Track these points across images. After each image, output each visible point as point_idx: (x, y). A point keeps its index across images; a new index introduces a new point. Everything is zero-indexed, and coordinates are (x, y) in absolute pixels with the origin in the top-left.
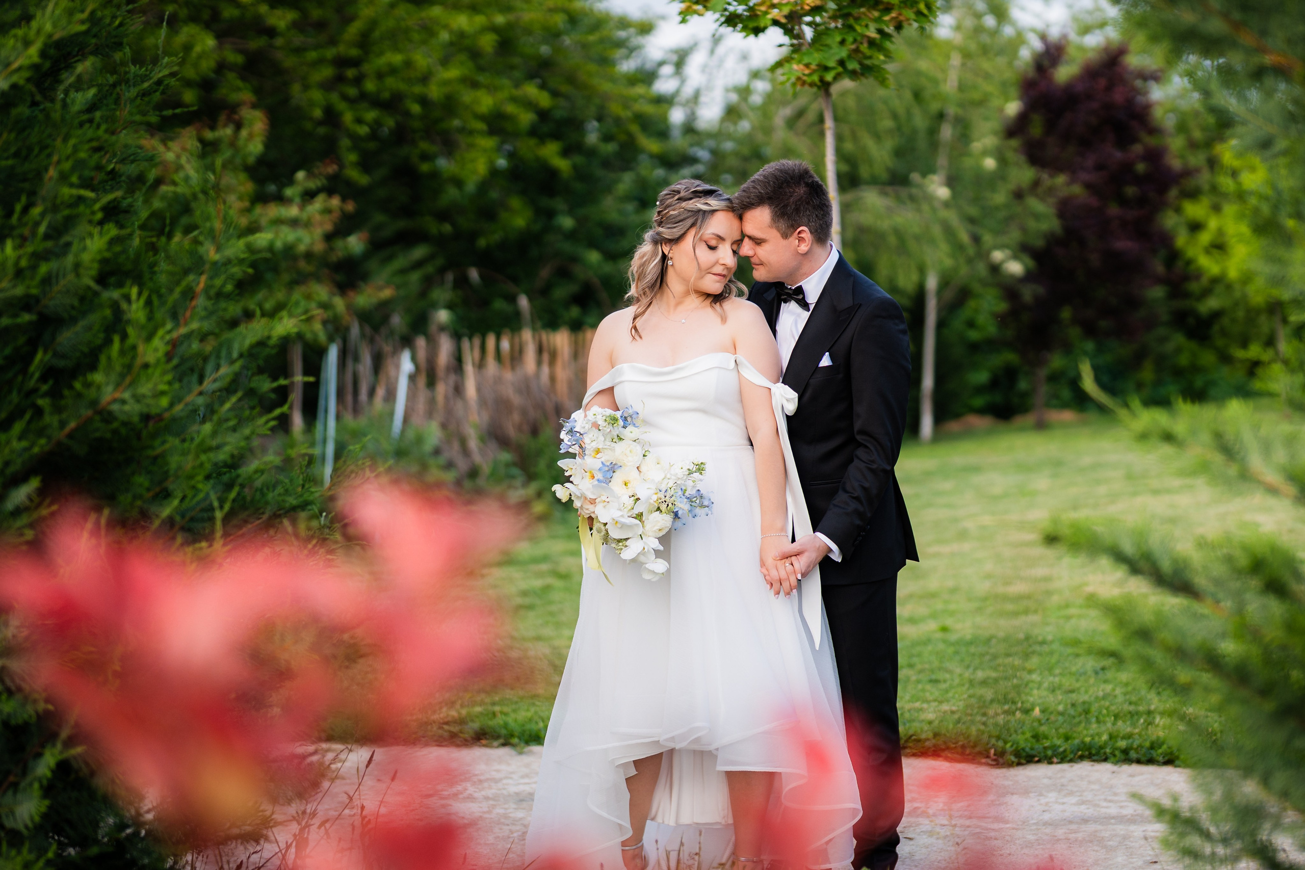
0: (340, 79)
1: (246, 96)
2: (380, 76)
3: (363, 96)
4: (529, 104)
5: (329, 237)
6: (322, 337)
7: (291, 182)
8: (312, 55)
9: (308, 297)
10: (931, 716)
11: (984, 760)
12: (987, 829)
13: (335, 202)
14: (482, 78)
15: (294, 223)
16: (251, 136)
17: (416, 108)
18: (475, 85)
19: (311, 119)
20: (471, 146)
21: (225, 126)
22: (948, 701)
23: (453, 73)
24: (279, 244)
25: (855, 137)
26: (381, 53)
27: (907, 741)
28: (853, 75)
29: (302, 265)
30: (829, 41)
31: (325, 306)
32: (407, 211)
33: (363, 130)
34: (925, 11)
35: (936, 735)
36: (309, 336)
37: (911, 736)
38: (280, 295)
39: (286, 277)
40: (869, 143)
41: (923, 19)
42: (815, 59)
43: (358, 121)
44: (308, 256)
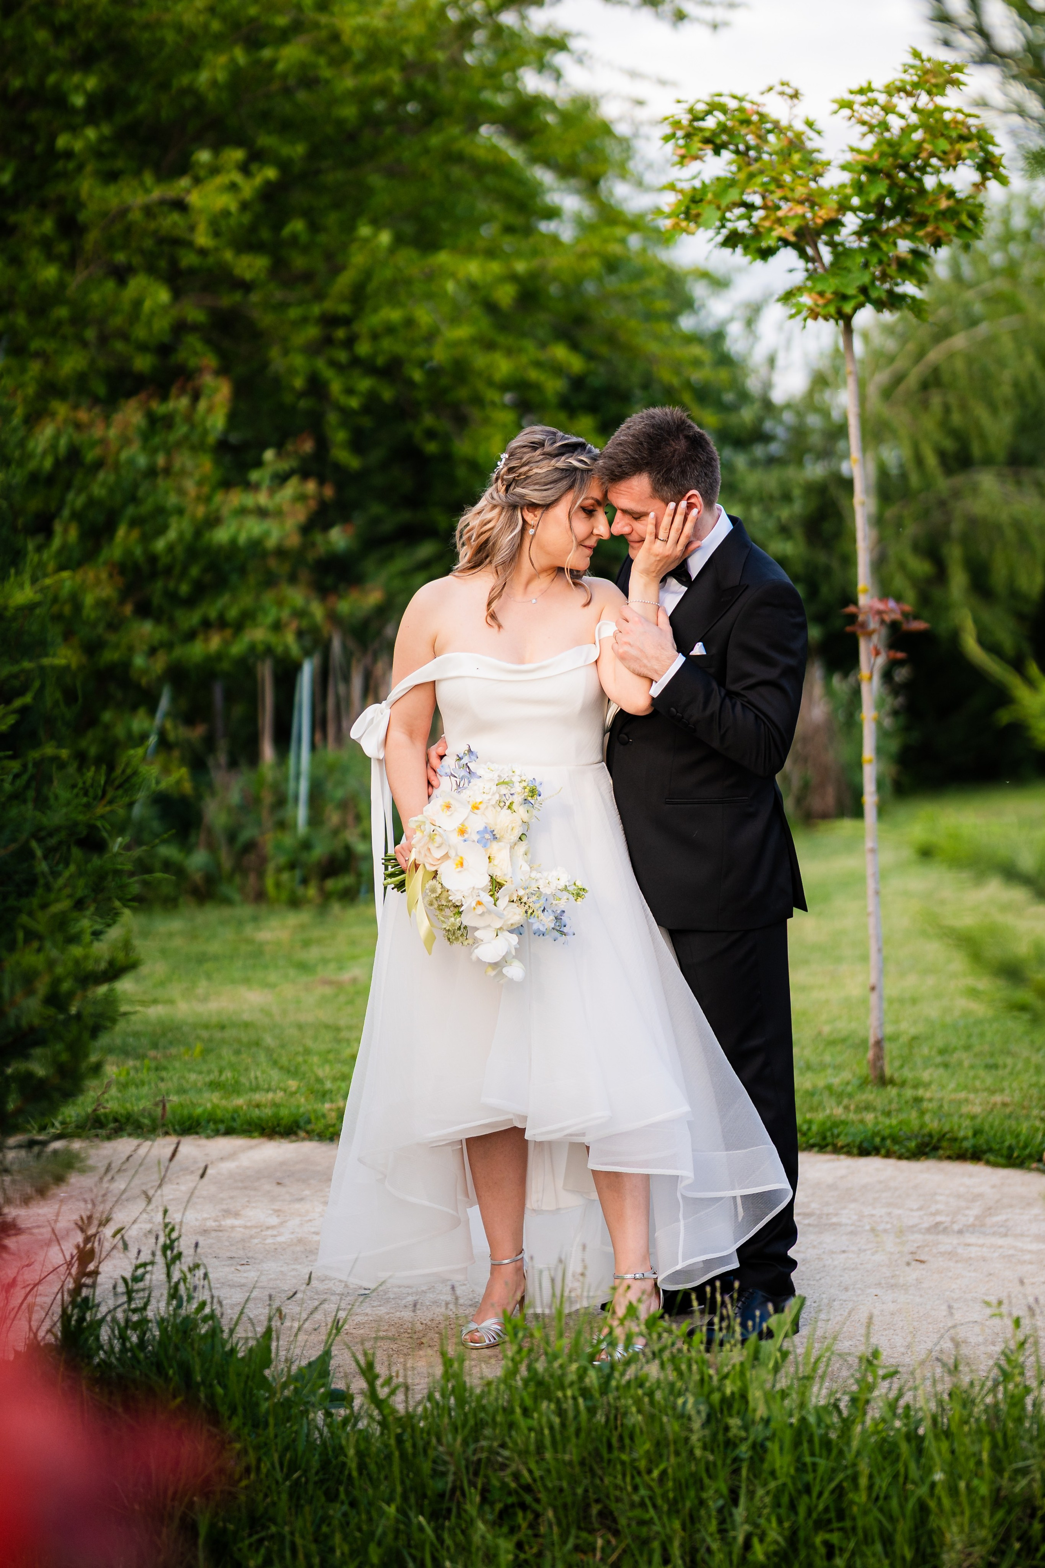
0: (328, 341)
1: (210, 360)
2: (375, 337)
3: (356, 361)
4: (557, 370)
5: (306, 529)
6: (295, 650)
7: (259, 463)
8: (294, 313)
9: (280, 603)
10: (977, 1109)
11: (1034, 1165)
12: (1022, 1250)
13: (311, 487)
14: (502, 339)
15: (262, 513)
16: (210, 410)
17: (417, 376)
18: (490, 346)
19: (292, 389)
20: (487, 421)
21: (178, 396)
22: (1002, 1090)
23: (463, 332)
24: (242, 539)
25: (964, 408)
26: (375, 310)
27: (939, 1140)
28: (880, 305)
29: (273, 563)
30: (848, 263)
31: (300, 614)
32: (414, 501)
33: (354, 403)
34: (969, 223)
35: (976, 1133)
36: (280, 649)
37: (944, 1135)
38: (246, 600)
39: (252, 579)
40: (981, 412)
41: (966, 234)
42: (831, 285)
43: (350, 391)
44: (281, 552)
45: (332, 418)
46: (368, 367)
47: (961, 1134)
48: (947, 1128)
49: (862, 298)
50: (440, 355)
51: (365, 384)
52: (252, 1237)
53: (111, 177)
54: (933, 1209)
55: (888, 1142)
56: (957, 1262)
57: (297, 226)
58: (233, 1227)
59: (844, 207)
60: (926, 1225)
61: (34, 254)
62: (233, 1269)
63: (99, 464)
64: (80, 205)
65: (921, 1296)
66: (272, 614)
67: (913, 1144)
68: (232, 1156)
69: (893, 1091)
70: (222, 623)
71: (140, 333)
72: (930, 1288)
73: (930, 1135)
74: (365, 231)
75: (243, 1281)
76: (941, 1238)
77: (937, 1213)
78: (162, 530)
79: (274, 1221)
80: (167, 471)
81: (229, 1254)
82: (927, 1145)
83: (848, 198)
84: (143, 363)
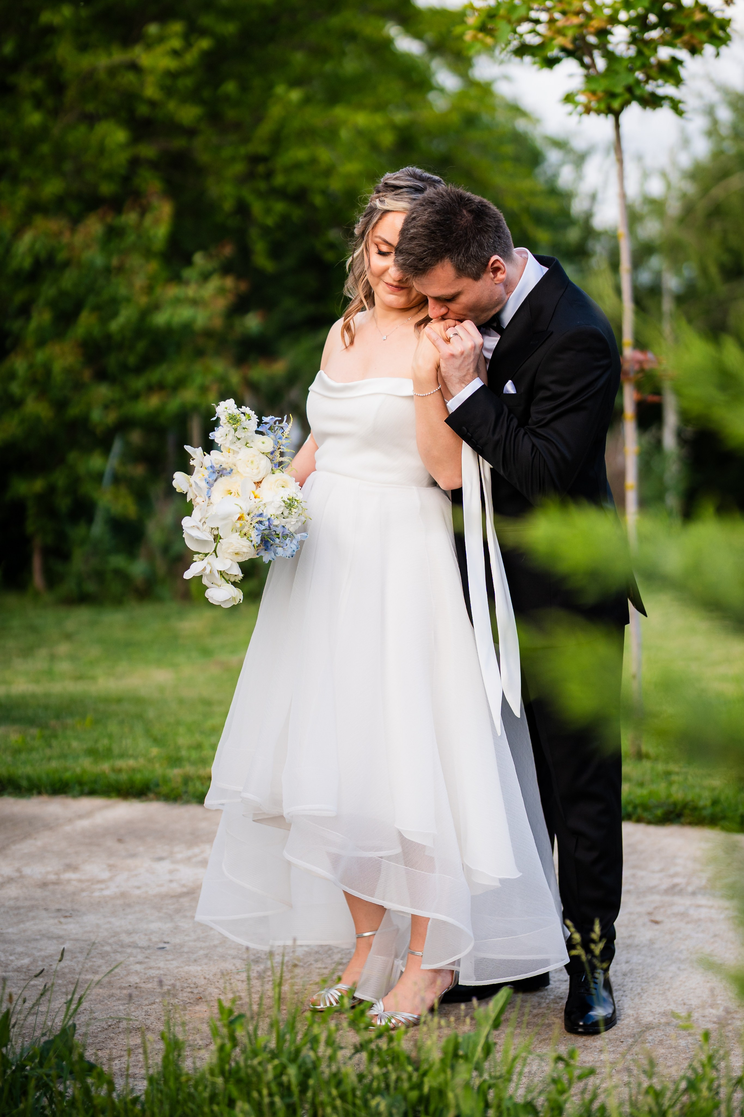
0: (252, 174)
1: (157, 186)
2: (287, 171)
3: (273, 190)
5: (228, 315)
7: (189, 263)
8: (226, 153)
9: (206, 372)
13: (229, 282)
15: (195, 302)
16: (157, 222)
17: (319, 201)
19: (224, 211)
21: (130, 212)
23: (354, 167)
24: (176, 322)
28: (644, 104)
29: (201, 341)
30: (619, 68)
31: (221, 379)
33: (271, 221)
34: (720, 33)
41: (717, 42)
42: (601, 86)
43: (268, 211)
44: (208, 333)
45: (254, 233)
46: (281, 193)
47: (701, 803)
48: (689, 797)
49: (627, 96)
50: (336, 185)
51: (280, 207)
52: (83, 890)
53: (83, 48)
54: (672, 871)
55: (639, 811)
56: (688, 923)
57: (230, 87)
58: (69, 881)
59: (613, 20)
60: (664, 886)
61: (27, 106)
62: (56, 921)
63: (67, 264)
64: (60, 69)
65: (652, 957)
66: (198, 380)
67: (659, 812)
68: (89, 814)
69: (647, 764)
70: (160, 387)
71: (105, 165)
72: (661, 948)
73: (675, 804)
74: (280, 89)
75: (61, 933)
76: (677, 899)
77: (675, 875)
78: (115, 314)
79: (106, 875)
80: (120, 269)
81: (57, 906)
82: (671, 812)
83: (616, 12)
84: (106, 189)
